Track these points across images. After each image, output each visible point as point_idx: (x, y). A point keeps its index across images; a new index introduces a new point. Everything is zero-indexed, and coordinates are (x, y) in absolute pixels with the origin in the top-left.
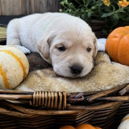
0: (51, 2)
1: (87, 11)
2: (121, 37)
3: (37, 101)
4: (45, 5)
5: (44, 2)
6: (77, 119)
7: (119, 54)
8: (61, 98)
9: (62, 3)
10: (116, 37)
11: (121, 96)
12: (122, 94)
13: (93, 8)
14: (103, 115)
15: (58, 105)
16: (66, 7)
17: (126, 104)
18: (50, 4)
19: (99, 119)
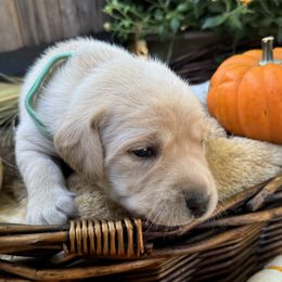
0: (85, 8)
1: (168, 17)
2: (240, 78)
3: (79, 242)
4: (72, 17)
5: (69, 10)
6: (162, 275)
7: (242, 119)
8: (131, 233)
9: (108, 9)
10: (226, 80)
11: (252, 212)
12: (255, 208)
13: (181, 7)
14: (221, 257)
15: (126, 248)
16: (117, 18)
17: (273, 227)
18: (83, 12)
19: (212, 268)
